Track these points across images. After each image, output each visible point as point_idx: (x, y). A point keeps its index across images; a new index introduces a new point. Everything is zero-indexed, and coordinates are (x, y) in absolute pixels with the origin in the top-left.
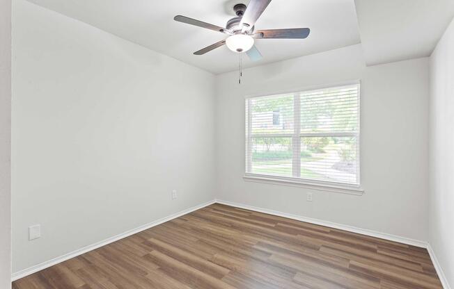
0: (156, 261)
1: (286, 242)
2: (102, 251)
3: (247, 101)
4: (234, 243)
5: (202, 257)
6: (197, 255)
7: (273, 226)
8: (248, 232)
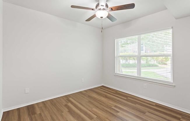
0: (68, 108)
1: (129, 107)
2: (51, 101)
3: (116, 40)
4: (104, 105)
5: (87, 109)
6: (86, 108)
7: (125, 98)
8: (112, 100)
